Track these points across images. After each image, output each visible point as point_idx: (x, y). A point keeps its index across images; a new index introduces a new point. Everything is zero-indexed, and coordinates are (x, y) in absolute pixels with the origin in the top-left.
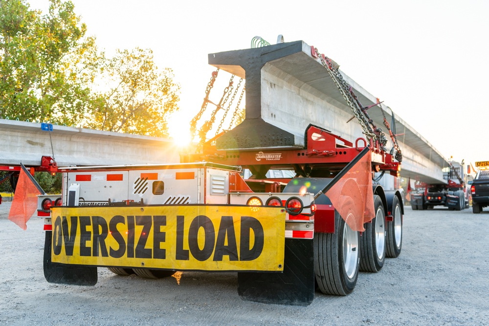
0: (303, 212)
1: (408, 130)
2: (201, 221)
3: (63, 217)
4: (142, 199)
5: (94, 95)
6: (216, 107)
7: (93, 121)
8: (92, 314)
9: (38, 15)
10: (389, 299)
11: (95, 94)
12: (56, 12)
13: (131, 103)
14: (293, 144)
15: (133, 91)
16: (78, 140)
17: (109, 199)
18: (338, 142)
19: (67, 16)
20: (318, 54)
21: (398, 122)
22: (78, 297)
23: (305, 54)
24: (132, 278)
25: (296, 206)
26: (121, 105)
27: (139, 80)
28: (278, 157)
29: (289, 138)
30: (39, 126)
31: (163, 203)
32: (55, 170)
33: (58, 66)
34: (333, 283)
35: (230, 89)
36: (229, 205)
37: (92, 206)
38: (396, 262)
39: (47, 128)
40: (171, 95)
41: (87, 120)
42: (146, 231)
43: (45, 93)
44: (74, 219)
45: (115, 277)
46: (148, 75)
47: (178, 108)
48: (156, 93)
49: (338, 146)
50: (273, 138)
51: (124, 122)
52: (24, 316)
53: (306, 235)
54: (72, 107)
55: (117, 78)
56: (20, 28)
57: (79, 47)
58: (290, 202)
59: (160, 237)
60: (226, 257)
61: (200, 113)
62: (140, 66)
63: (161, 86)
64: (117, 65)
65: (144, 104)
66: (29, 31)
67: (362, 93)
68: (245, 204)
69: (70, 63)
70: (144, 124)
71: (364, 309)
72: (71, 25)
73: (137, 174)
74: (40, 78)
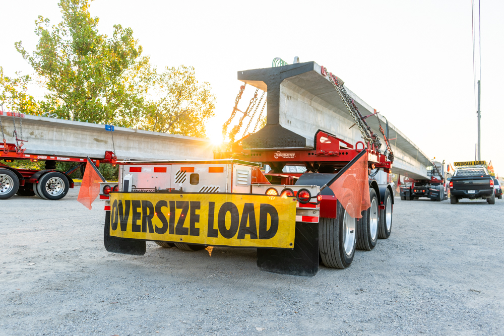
0: (310, 201)
1: (400, 135)
2: (228, 207)
3: (119, 200)
4: (181, 188)
6: (243, 114)
7: (146, 124)
8: (141, 278)
9: (104, 39)
10: (380, 272)
11: (148, 102)
12: (119, 36)
13: (176, 110)
14: (305, 145)
15: (178, 100)
16: (134, 139)
17: (156, 187)
18: (341, 144)
19: (127, 39)
20: (326, 73)
21: (392, 129)
22: (130, 264)
23: (316, 72)
24: (174, 250)
25: (306, 196)
26: (168, 111)
27: (183, 92)
28: (292, 155)
29: (302, 140)
30: (104, 127)
31: (198, 192)
32: (116, 162)
33: (119, 80)
34: (334, 259)
35: (255, 100)
36: (251, 194)
37: (142, 192)
38: (386, 242)
39: (109, 129)
40: (208, 104)
41: (142, 123)
42: (184, 213)
43: (109, 101)
44: (128, 202)
45: (160, 248)
46: (190, 87)
47: (214, 115)
48: (197, 102)
49: (341, 148)
50: (289, 140)
51: (171, 125)
52: (88, 277)
53: (313, 220)
54: (130, 112)
55: (166, 90)
56: (90, 49)
57: (136, 64)
58: (300, 193)
59: (195, 219)
60: (248, 236)
61: (231, 119)
62: (184, 80)
63: (200, 97)
64: (166, 79)
65: (186, 111)
66: (97, 52)
67: (363, 105)
68: (264, 194)
69: (129, 77)
70: (186, 126)
71: (359, 280)
72: (130, 47)
73: (178, 168)
74: (105, 89)
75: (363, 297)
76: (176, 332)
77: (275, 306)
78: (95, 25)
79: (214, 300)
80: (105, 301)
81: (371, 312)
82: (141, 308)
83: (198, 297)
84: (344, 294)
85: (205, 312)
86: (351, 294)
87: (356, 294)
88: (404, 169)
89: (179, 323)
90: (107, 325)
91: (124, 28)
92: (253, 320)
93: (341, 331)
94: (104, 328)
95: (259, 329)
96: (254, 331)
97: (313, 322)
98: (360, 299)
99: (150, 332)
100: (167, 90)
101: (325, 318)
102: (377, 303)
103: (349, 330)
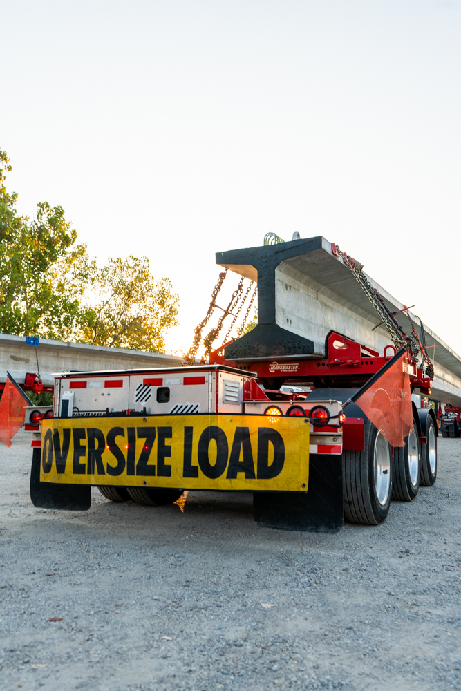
0: (329, 423)
1: (438, 344)
2: (213, 433)
3: (55, 430)
4: (145, 408)
5: (83, 309)
6: (223, 313)
7: (82, 337)
8: (86, 542)
9: (25, 222)
10: (429, 529)
11: (84, 307)
12: (45, 218)
13: (123, 317)
14: (312, 352)
15: (126, 304)
16: (66, 356)
17: (107, 409)
18: (363, 351)
19: (57, 221)
20: (339, 252)
21: (428, 334)
22: (68, 524)
23: (325, 251)
24: (129, 505)
25: (322, 416)
26: (113, 320)
27: (133, 292)
28: (294, 367)
29: (309, 345)
30: (24, 339)
31: (169, 413)
32: (41, 388)
33: (44, 276)
34: (362, 510)
35: (239, 293)
36: (243, 414)
37: (88, 416)
38: (431, 491)
39: (32, 342)
40: (168, 308)
41: (76, 335)
42: (149, 444)
43: (30, 306)
44: (67, 432)
45: (109, 503)
46: (143, 286)
47: (176, 323)
48: (152, 306)
49: (364, 355)
50: (290, 345)
51: (115, 338)
52: (9, 542)
53: (332, 450)
54: (59, 320)
55: (109, 288)
56: (6, 235)
57: (68, 255)
58: (314, 412)
59: (165, 451)
60: (241, 475)
61: (206, 320)
62: (134, 276)
63: (157, 298)
64: (109, 275)
65: (137, 318)
66: (15, 239)
67: (388, 299)
68: (263, 413)
69: (58, 273)
70: (138, 339)
71: (401, 539)
72: (60, 232)
73: (139, 380)
74: (25, 290)
75: (411, 561)
76: (145, 611)
77: (285, 574)
78: (12, 203)
79: (195, 569)
80: (37, 572)
81: (426, 581)
82: (90, 580)
83: (172, 564)
84: (382, 558)
85: (184, 584)
86: (393, 557)
87: (400, 557)
88: (446, 391)
89: (148, 600)
90: (43, 604)
91: (52, 207)
92: (256, 594)
93: (387, 606)
94: (38, 609)
95: (267, 606)
96: (259, 609)
97: (343, 594)
98: (406, 563)
99: (106, 613)
100: (110, 291)
101: (360, 590)
102: (432, 568)
103: (398, 604)
